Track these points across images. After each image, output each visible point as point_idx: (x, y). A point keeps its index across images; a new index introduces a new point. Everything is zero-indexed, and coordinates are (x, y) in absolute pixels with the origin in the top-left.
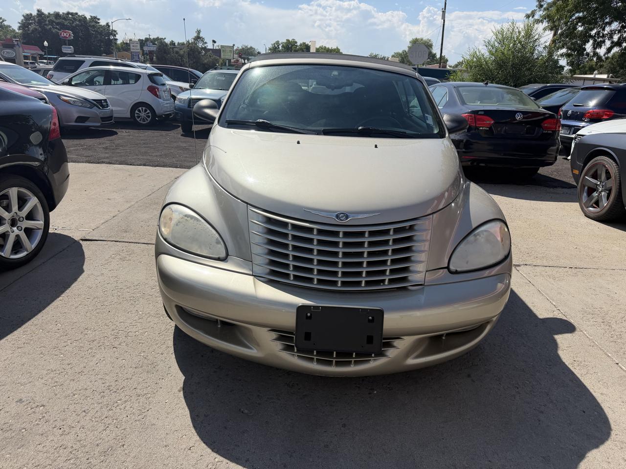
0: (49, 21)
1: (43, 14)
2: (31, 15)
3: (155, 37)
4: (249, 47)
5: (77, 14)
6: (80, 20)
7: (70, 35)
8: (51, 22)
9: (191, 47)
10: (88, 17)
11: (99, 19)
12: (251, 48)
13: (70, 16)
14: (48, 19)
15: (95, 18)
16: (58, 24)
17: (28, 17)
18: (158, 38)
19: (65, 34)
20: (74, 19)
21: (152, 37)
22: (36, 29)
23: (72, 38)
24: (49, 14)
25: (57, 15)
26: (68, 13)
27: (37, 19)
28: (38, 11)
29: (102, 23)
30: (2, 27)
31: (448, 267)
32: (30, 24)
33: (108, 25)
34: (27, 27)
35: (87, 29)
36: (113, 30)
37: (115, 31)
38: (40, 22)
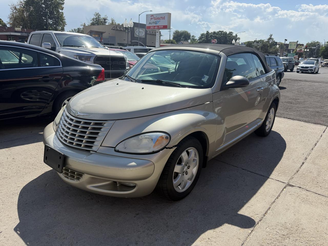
0: (210, 36)
1: (209, 33)
2: (204, 34)
3: (260, 40)
4: (316, 42)
5: (223, 31)
6: (224, 34)
7: (216, 41)
8: (211, 36)
9: (264, 44)
10: (228, 33)
11: (233, 33)
12: (318, 42)
13: (220, 33)
14: (210, 35)
15: (231, 32)
16: (214, 37)
17: (202, 35)
19: (214, 41)
20: (221, 34)
21: (258, 40)
22: (204, 40)
24: (211, 32)
25: (214, 33)
26: (219, 31)
28: (207, 32)
29: (234, 35)
30: (194, 40)
31: (115, 148)
32: (203, 38)
33: (236, 36)
34: (201, 39)
35: (226, 38)
36: (238, 37)
37: (239, 38)
38: (207, 36)
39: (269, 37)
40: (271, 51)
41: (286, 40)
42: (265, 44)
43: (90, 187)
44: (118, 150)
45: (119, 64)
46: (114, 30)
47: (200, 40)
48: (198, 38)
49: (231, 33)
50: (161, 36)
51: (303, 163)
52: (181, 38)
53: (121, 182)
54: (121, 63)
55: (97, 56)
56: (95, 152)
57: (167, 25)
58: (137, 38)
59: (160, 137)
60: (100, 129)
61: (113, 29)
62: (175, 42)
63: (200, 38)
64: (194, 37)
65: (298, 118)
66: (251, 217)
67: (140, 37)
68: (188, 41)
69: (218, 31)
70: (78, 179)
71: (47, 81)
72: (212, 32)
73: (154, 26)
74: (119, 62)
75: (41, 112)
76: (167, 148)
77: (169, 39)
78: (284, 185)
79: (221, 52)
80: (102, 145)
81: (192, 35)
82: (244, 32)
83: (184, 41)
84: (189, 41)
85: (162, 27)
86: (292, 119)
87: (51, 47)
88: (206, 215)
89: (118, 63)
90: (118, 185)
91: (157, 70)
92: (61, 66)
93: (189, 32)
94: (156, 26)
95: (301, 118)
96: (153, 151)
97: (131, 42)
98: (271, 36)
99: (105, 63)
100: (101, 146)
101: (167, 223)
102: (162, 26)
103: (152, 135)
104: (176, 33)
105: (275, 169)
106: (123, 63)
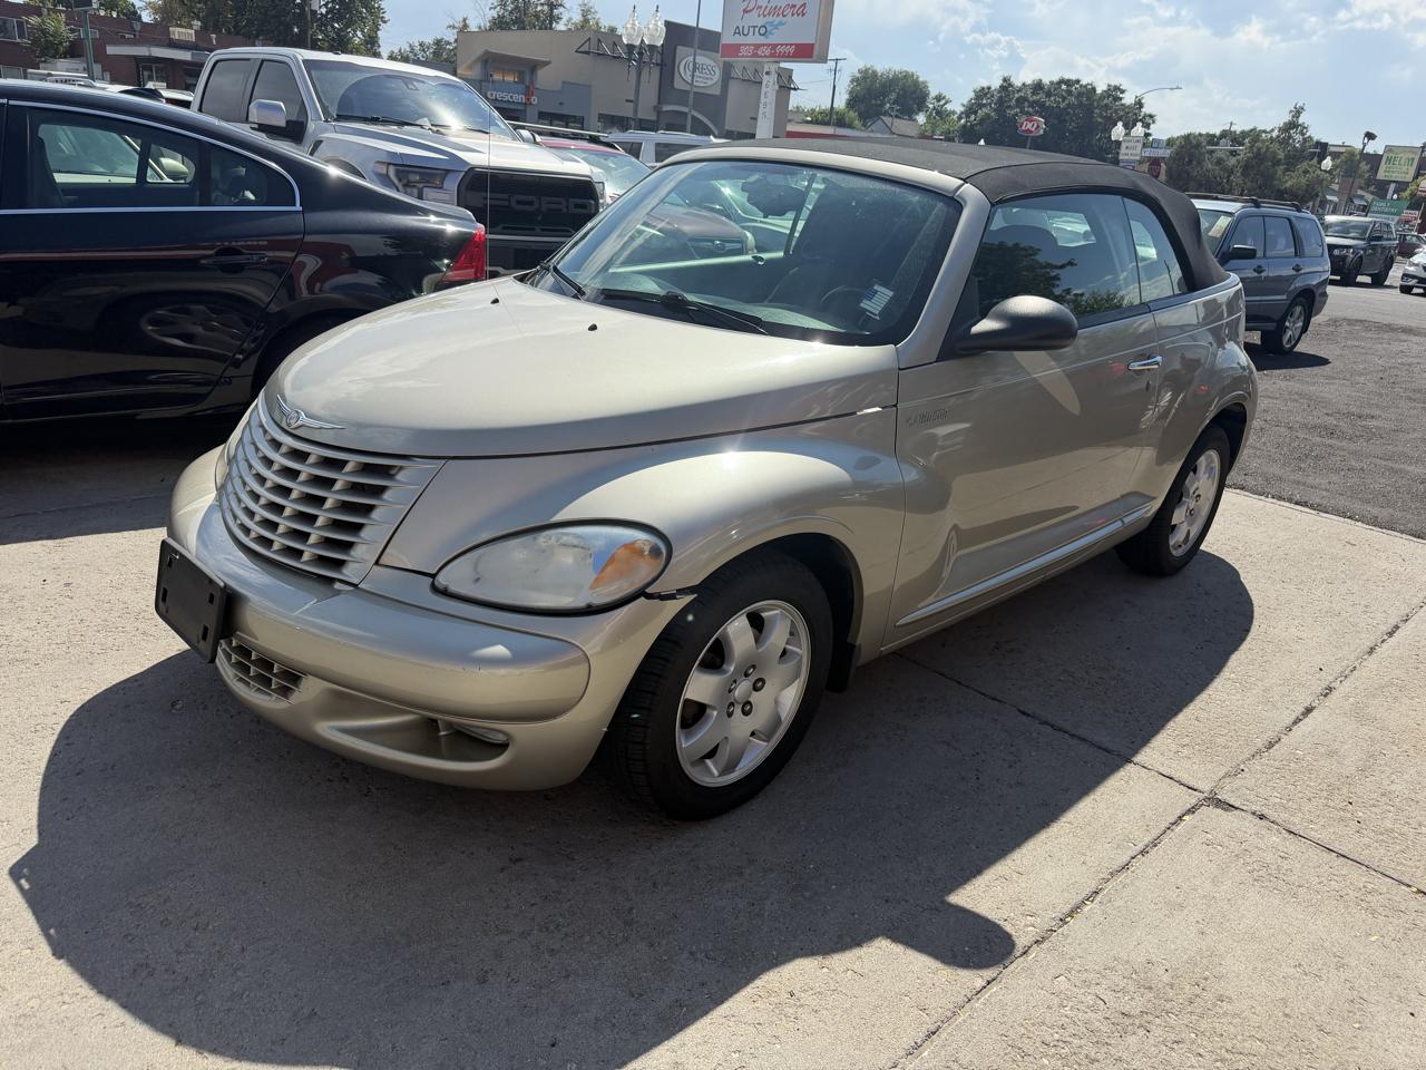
0: (1018, 100)
1: (1010, 85)
2: (989, 88)
3: (1247, 128)
5: (1078, 81)
6: (1080, 95)
7: (1038, 126)
8: (1020, 101)
9: (1259, 149)
10: (1100, 88)
11: (1123, 92)
13: (1064, 87)
14: (1016, 95)
15: (1117, 88)
16: (1032, 105)
17: (983, 93)
18: (1254, 129)
19: (1029, 126)
20: (1069, 92)
21: (1238, 128)
22: (987, 115)
23: (1042, 132)
24: (1024, 84)
25: (1038, 86)
26: (1062, 81)
27: (997, 96)
28: (1005, 80)
29: (1128, 99)
30: (941, 114)
31: (433, 576)
32: (981, 106)
33: (1139, 104)
34: (975, 113)
35: (1089, 110)
36: (1148, 112)
37: (1151, 116)
38: (1001, 101)
39: (1287, 118)
40: (1288, 184)
41: (1370, 136)
42: (1263, 151)
43: (329, 730)
44: (446, 589)
45: (567, 207)
46: (587, 53)
47: (968, 116)
48: (962, 109)
49: (1114, 92)
50: (795, 89)
51: (1309, 710)
52: (882, 105)
53: (459, 725)
54: (577, 206)
55: (472, 169)
56: (352, 588)
57: (813, 42)
58: (682, 96)
59: (626, 546)
60: (378, 491)
61: (585, 48)
62: (857, 122)
63: (970, 110)
64: (942, 102)
65: (1342, 502)
66: (1001, 923)
67: (695, 90)
68: (915, 120)
69: (1056, 78)
70: (285, 692)
71: (236, 269)
72: (1029, 82)
73: (757, 46)
74: (567, 201)
75: (202, 397)
76: (650, 596)
77: (829, 106)
78: (1191, 799)
79: (966, 185)
80: (381, 562)
81: (933, 93)
82: (1177, 88)
83: (896, 116)
84: (921, 118)
85: (792, 50)
86: (1312, 507)
87: (287, 122)
88: (807, 894)
89: (564, 203)
90: (442, 733)
91: (738, 246)
92: (298, 207)
93: (921, 79)
94: (764, 45)
95: (1357, 506)
96: (589, 606)
97: (659, 113)
98: (1298, 112)
99: (506, 203)
100: (377, 563)
101: (631, 909)
102: (791, 45)
103: (596, 537)
104: (865, 78)
105: (1171, 724)
106: (584, 206)
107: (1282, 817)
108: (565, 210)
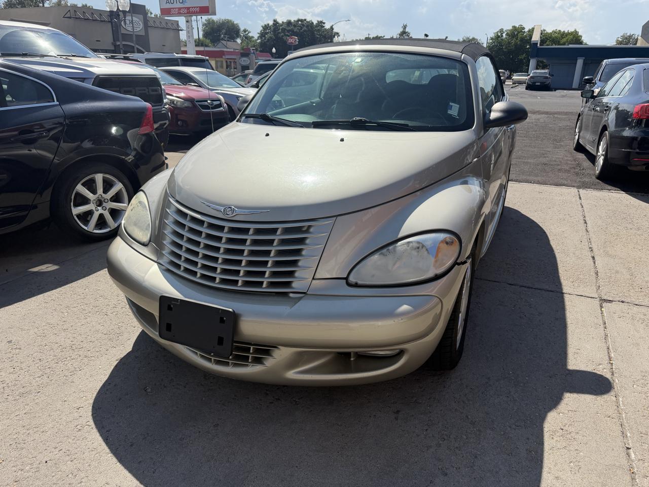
0: (282, 29)
1: (277, 23)
2: (268, 25)
3: (375, 36)
5: (305, 20)
6: (307, 26)
7: (295, 40)
8: (283, 30)
10: (315, 22)
11: (324, 23)
12: (474, 39)
13: (300, 23)
14: (281, 28)
15: (321, 22)
16: (288, 31)
17: (266, 27)
18: (377, 36)
19: (292, 40)
20: (303, 25)
21: (371, 36)
22: (271, 37)
23: (297, 43)
24: (283, 22)
25: (289, 23)
26: (299, 20)
27: (272, 28)
28: (274, 21)
29: (327, 26)
30: (248, 38)
31: (346, 279)
32: (267, 33)
33: (332, 28)
34: (264, 36)
35: (313, 33)
36: (336, 31)
37: (338, 33)
38: (275, 31)
39: (401, 30)
41: (426, 36)
43: (292, 375)
44: (356, 283)
45: (148, 92)
46: (70, 18)
47: (261, 38)
48: (258, 35)
49: (321, 23)
50: (181, 30)
51: (593, 258)
52: (220, 36)
53: (359, 352)
54: (153, 91)
55: (98, 76)
56: (304, 295)
57: (208, 5)
58: (127, 37)
62: (210, 44)
63: (262, 35)
64: (247, 33)
65: (524, 177)
67: (135, 33)
68: (236, 42)
69: (296, 19)
70: (259, 361)
72: (285, 21)
73: (180, 9)
74: (148, 89)
75: (24, 217)
76: (459, 264)
77: (197, 38)
79: (463, 55)
80: (315, 277)
81: (242, 29)
82: (349, 20)
83: (228, 41)
84: (239, 41)
85: (198, 9)
88: (522, 385)
89: (147, 90)
90: (352, 359)
92: (56, 103)
93: (235, 23)
94: (183, 8)
96: (436, 275)
97: (115, 46)
98: (405, 27)
100: (313, 279)
102: (197, 7)
103: (426, 240)
104: (209, 23)
105: (560, 275)
106: (156, 91)
107: (629, 300)
108: (148, 93)
